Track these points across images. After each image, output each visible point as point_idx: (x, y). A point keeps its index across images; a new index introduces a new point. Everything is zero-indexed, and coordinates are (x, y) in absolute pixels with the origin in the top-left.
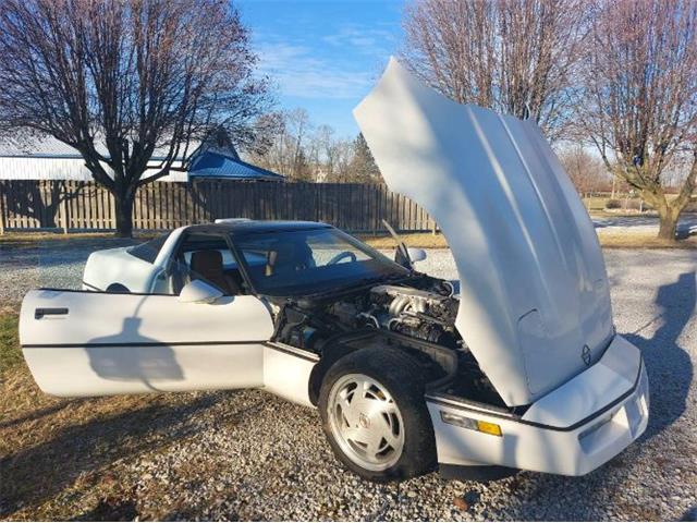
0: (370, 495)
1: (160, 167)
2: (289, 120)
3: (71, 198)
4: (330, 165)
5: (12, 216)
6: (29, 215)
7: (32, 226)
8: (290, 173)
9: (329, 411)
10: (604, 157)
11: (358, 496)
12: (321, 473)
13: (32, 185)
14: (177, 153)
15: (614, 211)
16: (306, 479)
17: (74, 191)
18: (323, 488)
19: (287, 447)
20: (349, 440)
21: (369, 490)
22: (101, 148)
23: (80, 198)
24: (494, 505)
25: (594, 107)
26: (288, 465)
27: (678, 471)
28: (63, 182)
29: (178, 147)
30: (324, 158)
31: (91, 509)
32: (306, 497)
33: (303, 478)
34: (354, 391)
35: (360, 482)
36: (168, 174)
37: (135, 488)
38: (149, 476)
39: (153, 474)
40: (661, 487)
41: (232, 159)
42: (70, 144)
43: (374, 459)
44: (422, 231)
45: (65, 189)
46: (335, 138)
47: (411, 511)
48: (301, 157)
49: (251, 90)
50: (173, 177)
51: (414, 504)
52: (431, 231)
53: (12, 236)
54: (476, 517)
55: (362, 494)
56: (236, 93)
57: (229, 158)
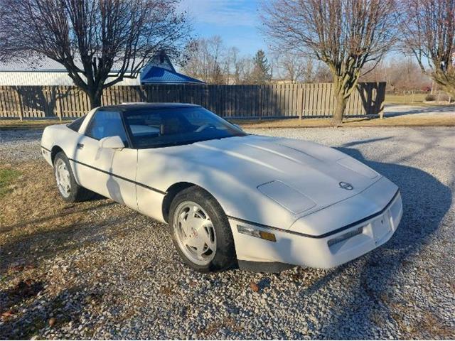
0: (196, 281)
1: (117, 76)
2: (209, 44)
3: (63, 97)
4: (237, 74)
5: (27, 109)
6: (37, 108)
7: (39, 116)
8: (210, 81)
9: (174, 226)
10: (420, 63)
11: (187, 281)
12: (169, 267)
13: (39, 89)
14: (127, 66)
15: (431, 102)
16: (158, 270)
17: (64, 93)
18: (167, 276)
19: (152, 250)
20: (187, 245)
21: (197, 277)
22: (79, 64)
23: (69, 97)
24: (278, 288)
25: (414, 27)
26: (149, 261)
27: (415, 269)
28: (58, 87)
29: (128, 62)
30: (233, 70)
31: (14, 286)
32: (153, 281)
33: (156, 269)
34: (188, 213)
35: (192, 272)
36: (122, 80)
37: (46, 274)
38: (57, 267)
39: (60, 266)
40: (400, 279)
41: (170, 71)
42: (57, 60)
43: (201, 258)
44: (292, 117)
45: (59, 91)
46: (240, 56)
47: (220, 291)
48: (217, 69)
49: (175, 21)
50: (127, 82)
51: (224, 287)
52: (298, 117)
53: (27, 122)
54: (263, 295)
55: (191, 280)
56: (166, 24)
57: (168, 71)
